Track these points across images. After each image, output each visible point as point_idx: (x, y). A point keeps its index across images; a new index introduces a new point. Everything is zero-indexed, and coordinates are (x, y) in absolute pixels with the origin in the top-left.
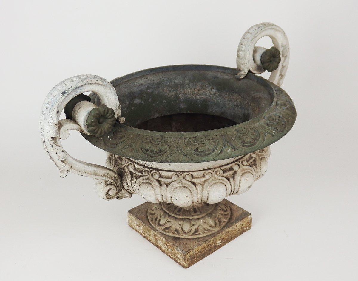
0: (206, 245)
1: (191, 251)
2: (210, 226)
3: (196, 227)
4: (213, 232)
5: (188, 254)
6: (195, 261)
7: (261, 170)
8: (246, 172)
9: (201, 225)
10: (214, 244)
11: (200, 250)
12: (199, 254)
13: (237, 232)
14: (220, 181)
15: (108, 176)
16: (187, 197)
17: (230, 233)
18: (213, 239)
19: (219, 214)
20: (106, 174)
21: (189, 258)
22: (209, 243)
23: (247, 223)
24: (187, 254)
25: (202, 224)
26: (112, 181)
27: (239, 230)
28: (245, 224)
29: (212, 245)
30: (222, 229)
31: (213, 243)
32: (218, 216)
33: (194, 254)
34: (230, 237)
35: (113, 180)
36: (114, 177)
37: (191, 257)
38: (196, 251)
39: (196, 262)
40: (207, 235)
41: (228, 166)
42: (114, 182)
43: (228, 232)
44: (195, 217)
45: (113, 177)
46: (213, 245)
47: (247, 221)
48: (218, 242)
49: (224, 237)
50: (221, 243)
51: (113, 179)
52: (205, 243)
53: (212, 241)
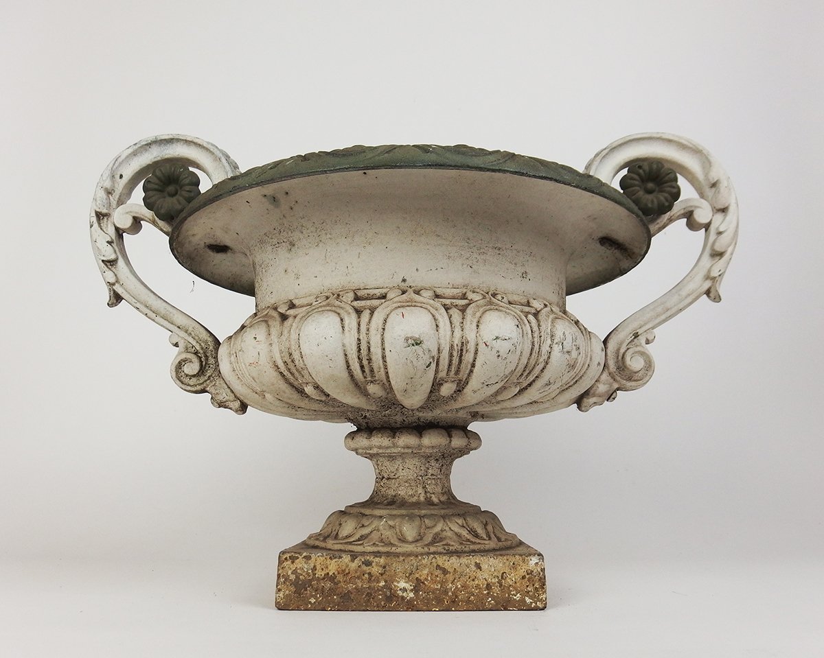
0: (354, 565)
1: (300, 557)
2: (399, 539)
3: (365, 531)
4: (394, 548)
5: (289, 562)
6: (313, 600)
7: (481, 327)
8: (415, 306)
9: (378, 530)
10: (386, 582)
11: (330, 574)
12: (328, 585)
13: (477, 586)
14: (334, 308)
15: (192, 333)
16: (255, 338)
17: (450, 577)
18: (382, 561)
19: (447, 529)
20: (190, 329)
21: (293, 577)
22: (364, 568)
23: (524, 577)
24: (286, 559)
25: (381, 528)
26: (198, 348)
27: (489, 587)
28: (513, 577)
29: (378, 582)
30: (428, 554)
31: (382, 575)
32: (442, 531)
33: (308, 574)
34: (450, 594)
35: (200, 345)
36: (206, 342)
37: (297, 577)
38: (318, 567)
39: (315, 608)
40: (375, 549)
41: (378, 292)
42: (201, 352)
43: (445, 572)
44: (378, 512)
45: (203, 342)
46: (382, 584)
47: (522, 572)
48: (402, 584)
49: (426, 579)
50: (412, 595)
51: (202, 344)
52: (353, 561)
53: (377, 564)
